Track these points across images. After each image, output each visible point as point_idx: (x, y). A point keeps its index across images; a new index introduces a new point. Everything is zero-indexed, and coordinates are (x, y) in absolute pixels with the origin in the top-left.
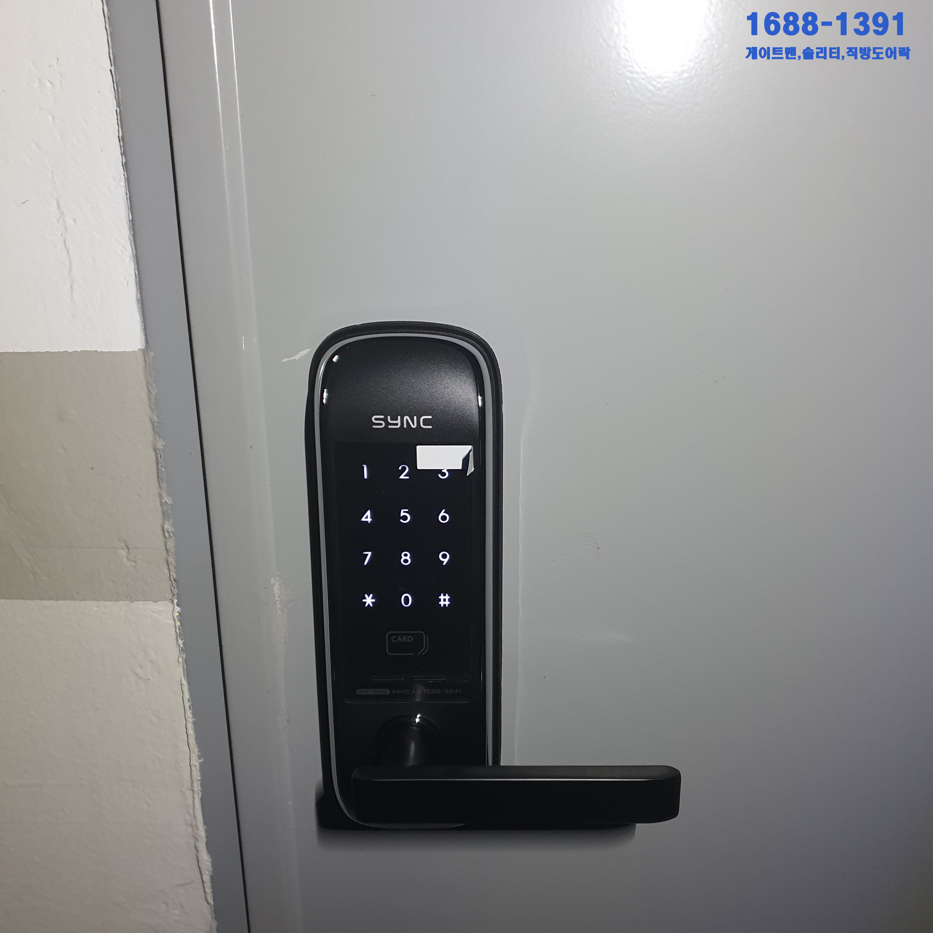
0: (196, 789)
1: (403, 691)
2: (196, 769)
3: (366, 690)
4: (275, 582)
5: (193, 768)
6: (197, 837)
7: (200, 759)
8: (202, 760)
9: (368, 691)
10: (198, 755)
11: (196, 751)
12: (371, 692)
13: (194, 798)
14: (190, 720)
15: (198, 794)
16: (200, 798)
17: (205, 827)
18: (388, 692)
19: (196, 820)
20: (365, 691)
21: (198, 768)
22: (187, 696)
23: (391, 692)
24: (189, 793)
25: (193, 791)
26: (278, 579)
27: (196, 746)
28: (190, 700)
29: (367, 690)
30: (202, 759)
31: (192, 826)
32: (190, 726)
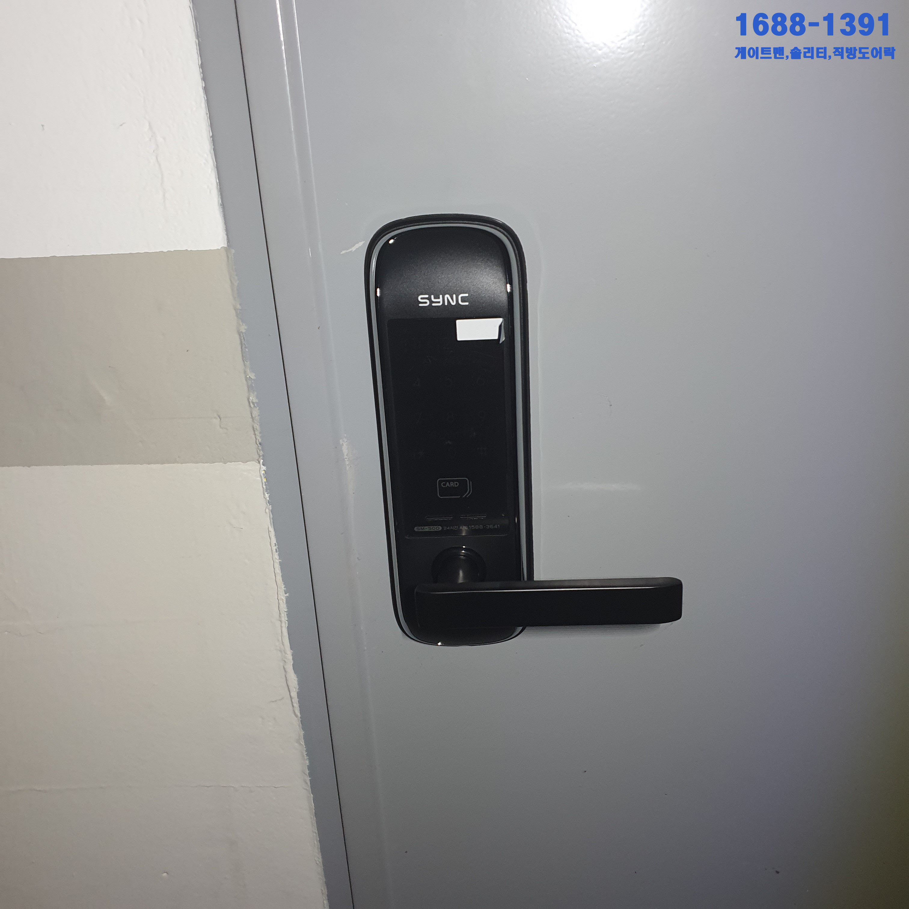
0: (283, 619)
1: (452, 527)
2: (283, 602)
3: (422, 527)
4: (343, 443)
5: (281, 602)
6: (286, 660)
7: (286, 594)
10: (284, 590)
11: (283, 586)
12: (427, 529)
13: (281, 627)
14: (277, 561)
15: (285, 623)
16: (287, 627)
17: (292, 651)
18: (440, 528)
19: (283, 645)
20: (421, 528)
21: (285, 601)
22: (274, 541)
23: (443, 528)
24: (278, 624)
25: (281, 621)
26: (346, 440)
27: (283, 582)
28: (277, 544)
29: (423, 527)
30: (288, 594)
31: (281, 651)
32: (277, 566)
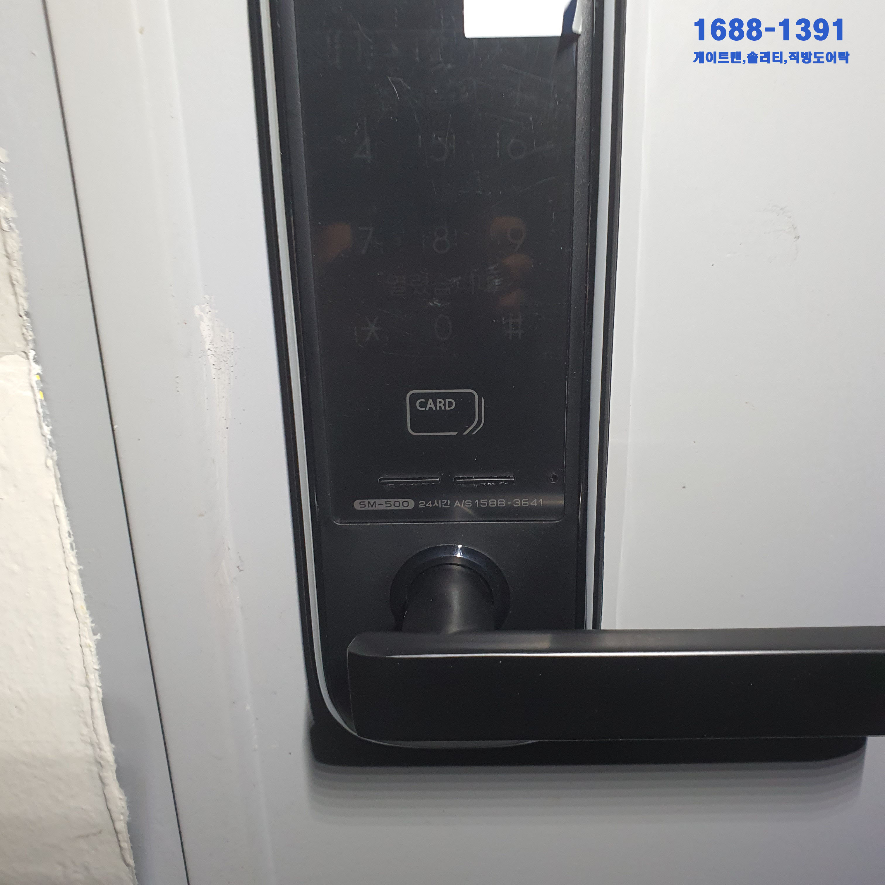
0: (93, 685)
1: (438, 503)
2: (91, 651)
3: (372, 501)
4: (202, 314)
5: (86, 650)
6: (102, 762)
7: (95, 634)
8: (98, 637)
9: (375, 503)
10: (92, 627)
11: (89, 621)
12: (381, 504)
13: (91, 699)
14: (75, 568)
15: (98, 692)
16: (101, 700)
17: (114, 746)
18: (411, 504)
19: (97, 734)
20: (369, 502)
21: (93, 649)
22: (65, 526)
23: (417, 505)
24: (83, 692)
25: (89, 688)
26: (208, 309)
27: (88, 612)
28: (72, 533)
29: (374, 500)
30: (99, 634)
31: (92, 745)
32: (75, 578)
